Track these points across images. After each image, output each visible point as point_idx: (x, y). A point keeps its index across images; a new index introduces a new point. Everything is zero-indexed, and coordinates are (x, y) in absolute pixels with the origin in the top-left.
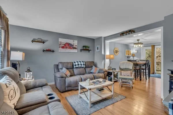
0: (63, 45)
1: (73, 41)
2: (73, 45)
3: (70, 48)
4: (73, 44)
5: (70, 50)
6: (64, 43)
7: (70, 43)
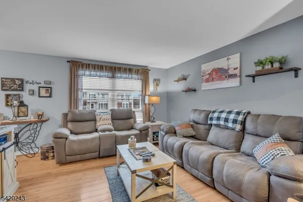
0: (207, 76)
1: (228, 59)
2: (226, 71)
3: (220, 79)
4: (226, 68)
5: (220, 83)
6: (210, 72)
7: (221, 67)
